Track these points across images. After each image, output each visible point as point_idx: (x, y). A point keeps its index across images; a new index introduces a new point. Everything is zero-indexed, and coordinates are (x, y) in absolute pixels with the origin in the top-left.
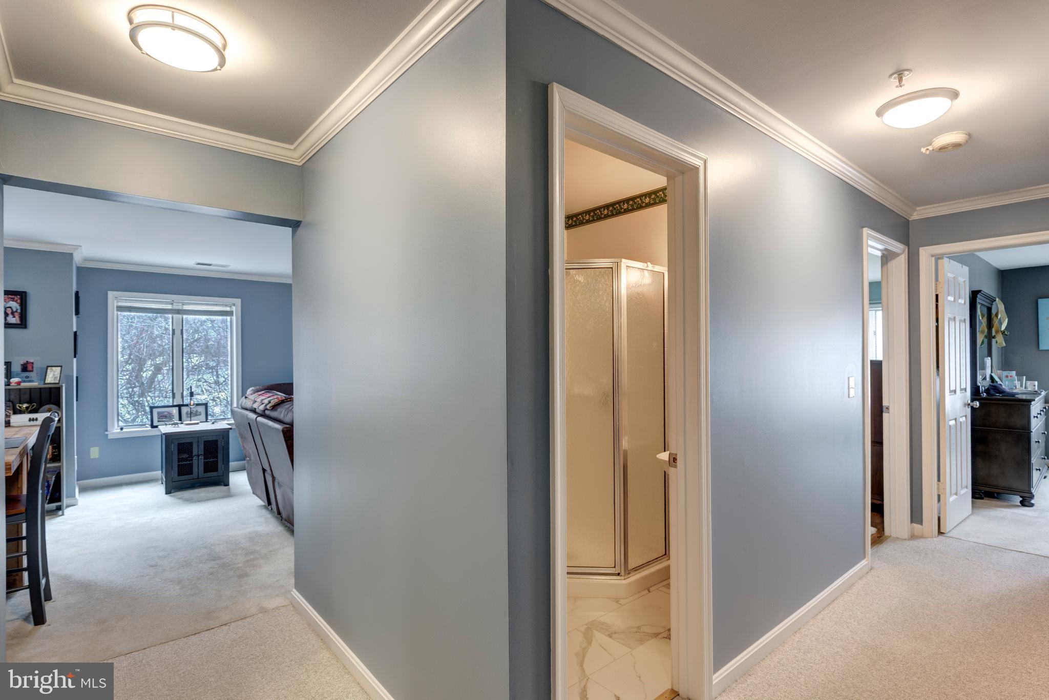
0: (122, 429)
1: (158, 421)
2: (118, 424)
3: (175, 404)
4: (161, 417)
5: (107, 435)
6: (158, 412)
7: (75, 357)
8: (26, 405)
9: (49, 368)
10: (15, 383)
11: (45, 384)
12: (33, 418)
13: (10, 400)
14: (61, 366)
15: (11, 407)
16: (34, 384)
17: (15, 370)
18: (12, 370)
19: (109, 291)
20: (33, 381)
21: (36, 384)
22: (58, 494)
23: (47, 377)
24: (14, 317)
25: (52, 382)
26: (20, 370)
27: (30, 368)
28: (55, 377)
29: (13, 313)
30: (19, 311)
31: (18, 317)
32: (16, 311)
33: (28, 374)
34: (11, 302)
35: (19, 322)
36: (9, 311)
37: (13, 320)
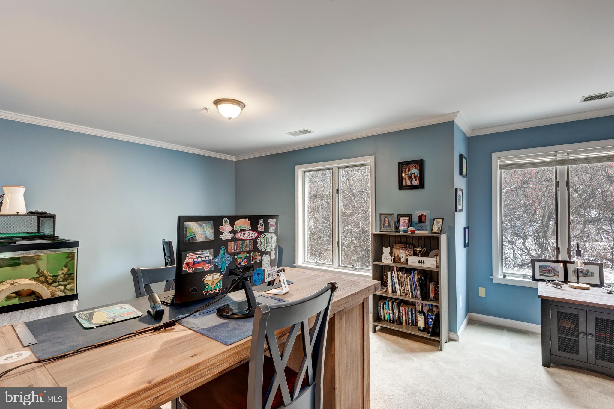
0: (504, 276)
1: (540, 275)
2: (502, 270)
3: (560, 259)
4: (543, 271)
5: (492, 279)
6: (540, 265)
7: (456, 211)
8: (419, 249)
9: (435, 220)
10: (410, 231)
11: (432, 233)
12: (421, 261)
13: (412, 244)
14: (443, 219)
15: (412, 249)
16: (425, 233)
17: (415, 221)
18: (412, 221)
19: (492, 153)
20: (425, 230)
21: (427, 232)
22: (438, 330)
23: (434, 227)
24: (416, 180)
25: (437, 232)
26: (417, 220)
27: (423, 220)
28: (438, 228)
29: (415, 177)
30: (419, 175)
31: (418, 180)
32: (417, 176)
33: (422, 224)
34: (414, 169)
35: (419, 184)
36: (413, 176)
37: (415, 183)
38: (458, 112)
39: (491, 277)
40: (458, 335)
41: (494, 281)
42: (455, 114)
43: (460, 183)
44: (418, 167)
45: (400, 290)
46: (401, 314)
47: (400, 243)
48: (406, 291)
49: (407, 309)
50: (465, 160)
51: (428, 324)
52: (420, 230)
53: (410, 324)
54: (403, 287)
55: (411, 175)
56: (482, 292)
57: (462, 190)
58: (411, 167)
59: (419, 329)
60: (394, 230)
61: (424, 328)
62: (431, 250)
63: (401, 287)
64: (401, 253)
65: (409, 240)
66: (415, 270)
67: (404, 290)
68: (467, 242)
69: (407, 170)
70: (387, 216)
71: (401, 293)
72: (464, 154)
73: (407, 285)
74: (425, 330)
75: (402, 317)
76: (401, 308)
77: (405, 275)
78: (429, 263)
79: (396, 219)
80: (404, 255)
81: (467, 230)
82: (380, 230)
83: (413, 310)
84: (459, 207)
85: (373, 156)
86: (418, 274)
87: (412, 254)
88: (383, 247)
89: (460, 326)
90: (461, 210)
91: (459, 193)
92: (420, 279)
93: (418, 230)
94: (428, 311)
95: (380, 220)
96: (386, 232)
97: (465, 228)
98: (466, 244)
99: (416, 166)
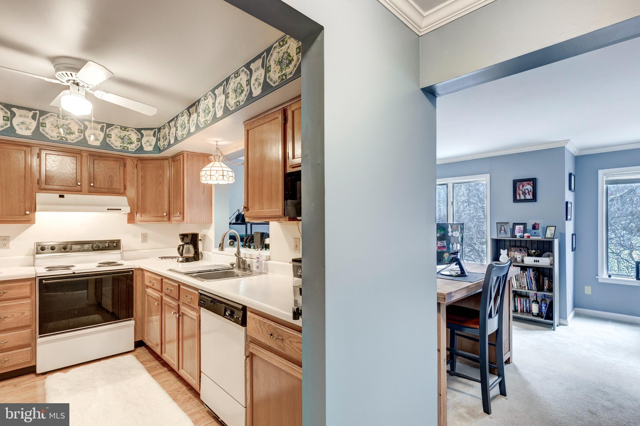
0: (610, 276)
2: (608, 271)
5: (598, 279)
7: (567, 220)
8: (533, 251)
9: (548, 227)
10: (527, 236)
11: (545, 238)
12: (537, 260)
13: (526, 247)
14: (555, 227)
15: (527, 251)
16: (539, 238)
17: (529, 228)
18: (527, 228)
19: (599, 170)
20: (539, 236)
21: (541, 237)
22: (551, 315)
23: (547, 233)
24: (529, 195)
25: (550, 237)
26: (531, 228)
27: (537, 227)
28: (552, 234)
29: (529, 193)
30: (532, 191)
31: (531, 195)
32: (530, 191)
33: (536, 231)
34: (528, 186)
35: (532, 198)
36: (527, 191)
37: (529, 197)
38: (570, 140)
39: (597, 277)
40: (567, 321)
41: (600, 281)
42: (567, 141)
43: (569, 196)
44: (531, 184)
45: (516, 284)
46: (517, 304)
47: (515, 246)
48: (522, 285)
49: (521, 299)
50: (573, 177)
51: (541, 311)
52: (534, 236)
53: (525, 312)
54: (519, 281)
55: (525, 190)
56: (588, 290)
57: (571, 203)
58: (524, 184)
59: (533, 315)
60: (510, 236)
61: (538, 314)
62: (544, 252)
63: (517, 282)
64: (518, 255)
65: (523, 244)
66: (530, 267)
67: (520, 284)
68: (574, 247)
69: (521, 187)
70: (503, 224)
71: (517, 286)
72: (573, 173)
73: (523, 280)
74: (539, 315)
75: (518, 306)
76: (516, 299)
77: (522, 272)
78: (544, 262)
79: (511, 227)
80: (520, 256)
81: (574, 236)
82: (497, 236)
83: (528, 300)
84: (569, 217)
85: (489, 175)
86: (533, 271)
87: (527, 255)
88: (501, 250)
89: (569, 315)
90: (570, 220)
91: (569, 205)
92: (535, 275)
93: (532, 236)
94: (542, 301)
95: (497, 227)
96: (502, 236)
97: (573, 235)
98: (574, 249)
99: (529, 183)
